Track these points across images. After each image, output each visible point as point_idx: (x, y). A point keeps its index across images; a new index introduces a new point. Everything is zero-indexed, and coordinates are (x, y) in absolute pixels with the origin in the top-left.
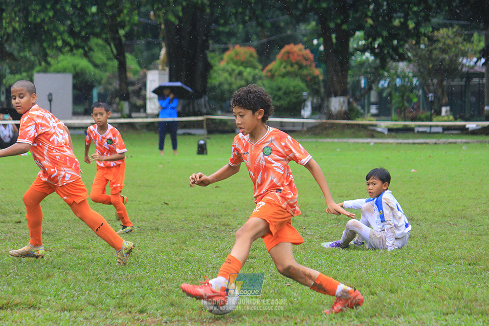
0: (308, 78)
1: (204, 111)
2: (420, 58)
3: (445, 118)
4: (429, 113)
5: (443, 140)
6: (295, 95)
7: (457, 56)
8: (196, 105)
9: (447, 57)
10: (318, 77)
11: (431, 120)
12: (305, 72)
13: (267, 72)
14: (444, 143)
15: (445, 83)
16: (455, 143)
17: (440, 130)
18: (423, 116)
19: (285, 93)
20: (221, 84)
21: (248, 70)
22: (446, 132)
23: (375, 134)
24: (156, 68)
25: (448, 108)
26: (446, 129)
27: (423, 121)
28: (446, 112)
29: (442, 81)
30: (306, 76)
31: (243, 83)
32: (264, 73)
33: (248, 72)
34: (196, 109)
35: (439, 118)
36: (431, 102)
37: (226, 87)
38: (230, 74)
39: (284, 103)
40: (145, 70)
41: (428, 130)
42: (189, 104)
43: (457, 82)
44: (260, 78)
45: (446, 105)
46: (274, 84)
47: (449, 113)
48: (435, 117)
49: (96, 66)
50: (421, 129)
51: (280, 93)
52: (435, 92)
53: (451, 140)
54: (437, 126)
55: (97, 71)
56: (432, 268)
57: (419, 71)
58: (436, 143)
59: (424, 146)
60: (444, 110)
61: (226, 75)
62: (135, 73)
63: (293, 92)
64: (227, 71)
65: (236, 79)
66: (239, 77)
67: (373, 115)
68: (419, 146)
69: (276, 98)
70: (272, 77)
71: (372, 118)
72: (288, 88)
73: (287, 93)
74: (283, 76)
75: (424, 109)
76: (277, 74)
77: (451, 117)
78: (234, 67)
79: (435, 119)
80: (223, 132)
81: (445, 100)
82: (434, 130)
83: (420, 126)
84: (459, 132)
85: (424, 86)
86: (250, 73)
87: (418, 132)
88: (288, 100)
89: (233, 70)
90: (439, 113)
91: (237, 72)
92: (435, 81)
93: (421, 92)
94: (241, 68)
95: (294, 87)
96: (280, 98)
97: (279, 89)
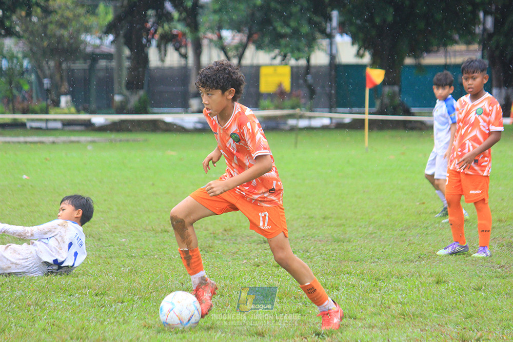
2: (32, 33)
3: (66, 110)
4: (44, 104)
5: (64, 138)
7: (78, 32)
9: (65, 33)
11: (47, 112)
14: (64, 142)
15: (64, 66)
16: (78, 142)
17: (59, 125)
18: (37, 108)
22: (67, 128)
25: (69, 98)
26: (67, 124)
27: (36, 114)
28: (67, 102)
29: (60, 64)
35: (57, 110)
36: (48, 90)
41: (43, 125)
43: (80, 66)
45: (65, 94)
47: (69, 104)
48: (52, 109)
50: (35, 125)
52: (51, 77)
53: (73, 138)
54: (55, 120)
56: (49, 300)
57: (31, 50)
58: (54, 143)
59: (39, 145)
60: (64, 100)
68: (33, 146)
75: (38, 99)
77: (73, 109)
81: (65, 87)
82: (51, 125)
83: (33, 120)
84: (82, 128)
85: (38, 68)
87: (32, 128)
90: (57, 104)
92: (52, 63)
93: (33, 77)
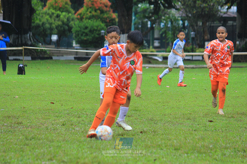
0: (108, 20)
1: (29, 43)
6: (97, 32)
8: (23, 39)
10: (114, 19)
12: (106, 16)
13: (78, 15)
15: (207, 25)
17: (201, 58)
19: (90, 31)
20: (43, 24)
21: (64, 13)
23: (152, 61)
27: (189, 52)
30: (106, 19)
31: (60, 23)
32: (75, 16)
33: (63, 15)
34: (24, 42)
36: (193, 38)
37: (47, 26)
38: (51, 17)
39: (89, 38)
42: (18, 38)
43: (217, 24)
44: (73, 20)
46: (82, 24)
48: (198, 49)
51: (86, 31)
54: (198, 56)
60: (206, 44)
61: (47, 17)
63: (96, 30)
64: (48, 14)
65: (55, 20)
66: (57, 19)
67: (155, 48)
69: (84, 34)
70: (81, 19)
71: (153, 50)
72: (92, 27)
73: (91, 31)
74: (90, 18)
76: (84, 17)
78: (54, 11)
79: (197, 51)
80: (43, 58)
81: (208, 37)
82: (195, 58)
86: (65, 16)
87: (185, 60)
88: (93, 35)
89: (53, 14)
91: (55, 15)
94: (59, 12)
95: (97, 27)
96: (87, 35)
97: (86, 28)
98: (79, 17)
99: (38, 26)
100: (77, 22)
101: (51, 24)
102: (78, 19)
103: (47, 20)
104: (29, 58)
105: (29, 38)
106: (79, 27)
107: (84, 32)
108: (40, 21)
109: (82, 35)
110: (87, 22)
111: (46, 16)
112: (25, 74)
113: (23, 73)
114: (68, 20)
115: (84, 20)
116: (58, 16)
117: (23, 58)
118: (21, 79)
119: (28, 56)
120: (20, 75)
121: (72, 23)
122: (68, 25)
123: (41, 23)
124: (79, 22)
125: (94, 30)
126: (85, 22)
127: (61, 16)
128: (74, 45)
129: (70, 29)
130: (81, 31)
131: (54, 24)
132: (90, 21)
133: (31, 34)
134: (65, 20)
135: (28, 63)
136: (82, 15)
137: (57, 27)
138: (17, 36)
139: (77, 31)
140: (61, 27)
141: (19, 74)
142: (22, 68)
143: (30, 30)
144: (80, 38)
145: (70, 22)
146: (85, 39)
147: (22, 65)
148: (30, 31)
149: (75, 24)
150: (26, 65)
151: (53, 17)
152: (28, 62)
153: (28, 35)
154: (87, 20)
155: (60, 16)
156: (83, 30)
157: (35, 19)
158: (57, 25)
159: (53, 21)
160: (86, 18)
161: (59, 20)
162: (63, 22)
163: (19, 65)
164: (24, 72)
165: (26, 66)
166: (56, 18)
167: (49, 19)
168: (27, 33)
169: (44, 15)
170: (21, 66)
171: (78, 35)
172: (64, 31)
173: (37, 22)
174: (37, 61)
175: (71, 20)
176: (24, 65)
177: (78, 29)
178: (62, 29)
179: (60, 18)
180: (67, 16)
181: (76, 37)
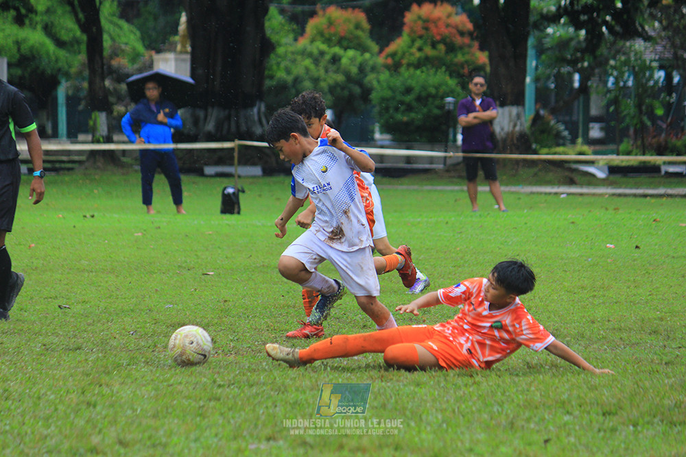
1: (258, 131)
6: (437, 102)
8: (242, 121)
12: (460, 58)
13: (387, 59)
18: (680, 145)
19: (419, 99)
21: (351, 53)
23: (577, 178)
24: (172, 48)
30: (462, 66)
31: (340, 78)
32: (380, 60)
33: (349, 57)
34: (243, 128)
37: (307, 85)
38: (316, 61)
39: (416, 116)
40: (153, 53)
42: (228, 118)
44: (374, 69)
46: (397, 82)
49: (60, 43)
50: (672, 169)
51: (408, 98)
55: (62, 53)
61: (308, 62)
62: (135, 57)
63: (435, 97)
64: (310, 55)
65: (327, 71)
66: (334, 68)
69: (403, 108)
70: (395, 67)
71: (585, 148)
72: (424, 88)
73: (423, 99)
74: (418, 65)
76: (405, 61)
78: (324, 47)
83: (671, 163)
86: (352, 60)
87: (667, 174)
88: (425, 110)
89: (322, 53)
91: (328, 57)
94: (337, 50)
95: (437, 88)
96: (410, 108)
97: (408, 90)
98: (390, 61)
99: (282, 87)
100: (385, 76)
101: (316, 81)
102: (387, 67)
103: (307, 69)
104: (257, 170)
105: (256, 118)
106: (390, 88)
107: (402, 103)
108: (288, 71)
109: (397, 109)
110: (411, 77)
111: (304, 60)
112: (242, 212)
113: (234, 209)
114: (361, 69)
115: (403, 70)
116: (335, 60)
117: (236, 171)
118: (229, 225)
119: (254, 164)
120: (228, 216)
121: (371, 78)
122: (360, 84)
123: (290, 79)
124: (391, 76)
125: (429, 95)
126: (406, 74)
127: (344, 61)
128: (377, 136)
129: (366, 92)
130: (393, 98)
131: (325, 80)
132: (418, 72)
133: (263, 108)
134: (354, 70)
135: (251, 183)
136: (397, 58)
137: (332, 89)
138: (227, 112)
139: (383, 99)
140: (343, 88)
141: (224, 211)
142: (232, 197)
143: (260, 95)
144: (392, 118)
145: (366, 76)
146: (405, 119)
147: (232, 188)
148: (261, 100)
149: (379, 82)
150: (242, 188)
151: (323, 63)
152: (251, 180)
153: (255, 110)
154: (412, 70)
155: (340, 59)
156: (399, 97)
157: (275, 67)
158: (331, 82)
159: (322, 72)
160: (409, 65)
161: (337, 71)
162: (348, 75)
163: (225, 189)
164: (236, 206)
165: (243, 191)
166: (330, 66)
167: (312, 67)
168: (252, 106)
169: (299, 58)
170: (230, 191)
171: (387, 109)
172: (351, 99)
173: (281, 74)
174: (274, 179)
175: (368, 69)
176: (239, 190)
177: (388, 94)
178: (346, 93)
179: (340, 64)
180: (359, 59)
181: (380, 114)
